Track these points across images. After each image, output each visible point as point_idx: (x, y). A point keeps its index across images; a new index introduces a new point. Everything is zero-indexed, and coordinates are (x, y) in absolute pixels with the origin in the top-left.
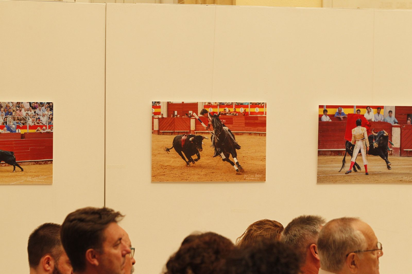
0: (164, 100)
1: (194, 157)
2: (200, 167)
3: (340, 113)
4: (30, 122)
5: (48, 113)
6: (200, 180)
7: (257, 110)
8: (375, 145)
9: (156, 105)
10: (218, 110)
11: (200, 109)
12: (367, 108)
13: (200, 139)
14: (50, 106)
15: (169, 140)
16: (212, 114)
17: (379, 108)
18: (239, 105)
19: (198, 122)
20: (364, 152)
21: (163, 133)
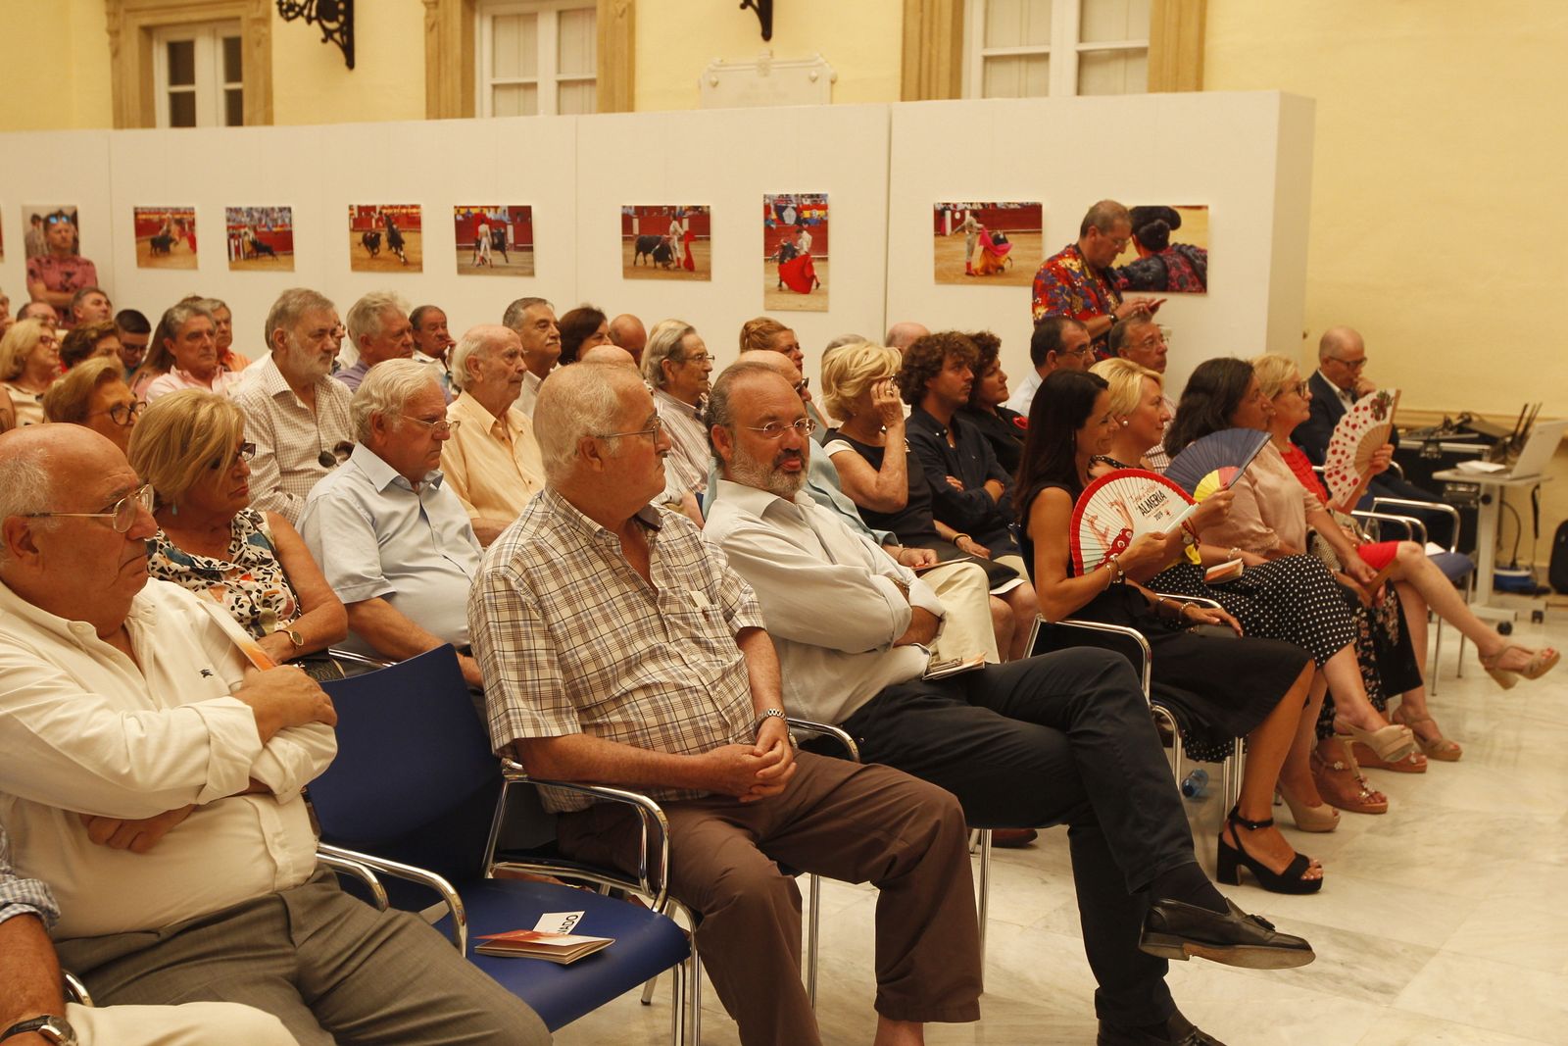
0: (356, 203)
1: (376, 251)
2: (380, 259)
3: (469, 212)
4: (280, 222)
5: (288, 215)
6: (381, 270)
7: (414, 211)
8: (496, 241)
9: (351, 208)
10: (390, 211)
11: (378, 210)
12: (488, 207)
13: (378, 236)
14: (289, 210)
15: (359, 236)
16: (386, 214)
17: (496, 208)
18: (403, 207)
19: (377, 221)
20: (488, 247)
21: (357, 231)
